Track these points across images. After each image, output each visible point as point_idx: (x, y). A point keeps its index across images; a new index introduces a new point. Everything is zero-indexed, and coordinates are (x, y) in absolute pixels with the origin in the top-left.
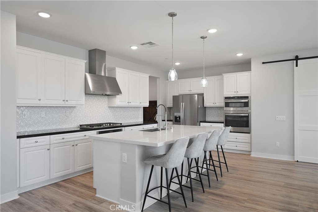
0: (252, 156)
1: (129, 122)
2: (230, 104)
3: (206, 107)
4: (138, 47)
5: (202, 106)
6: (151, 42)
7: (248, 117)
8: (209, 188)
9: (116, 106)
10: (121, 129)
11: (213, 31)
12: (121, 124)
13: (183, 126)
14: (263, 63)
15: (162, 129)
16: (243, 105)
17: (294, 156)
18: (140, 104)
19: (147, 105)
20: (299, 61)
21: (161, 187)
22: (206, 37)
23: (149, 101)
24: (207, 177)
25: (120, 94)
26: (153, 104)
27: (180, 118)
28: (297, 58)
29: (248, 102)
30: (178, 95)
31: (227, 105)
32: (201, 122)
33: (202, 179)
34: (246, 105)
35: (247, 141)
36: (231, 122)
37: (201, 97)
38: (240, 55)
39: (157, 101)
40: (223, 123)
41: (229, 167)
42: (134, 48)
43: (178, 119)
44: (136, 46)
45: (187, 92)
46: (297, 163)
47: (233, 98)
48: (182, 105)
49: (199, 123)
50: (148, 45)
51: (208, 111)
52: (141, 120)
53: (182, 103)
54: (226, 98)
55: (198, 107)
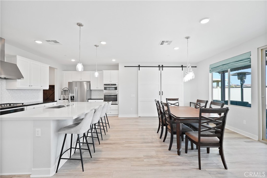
0: (119, 117)
1: (29, 102)
2: (107, 88)
3: (91, 90)
4: (43, 42)
5: (89, 89)
6: (56, 41)
7: (117, 95)
8: (102, 141)
9: (16, 89)
10: (23, 108)
11: (103, 43)
12: (23, 104)
13: (76, 102)
14: (125, 67)
15: (67, 106)
16: (114, 89)
17: (138, 114)
18: (41, 87)
19: (47, 88)
20: (140, 68)
21: (71, 148)
22: (98, 46)
23: (49, 85)
24: (100, 134)
25: (21, 79)
26: (52, 87)
27: (74, 97)
28: (139, 66)
29: (117, 87)
30: (71, 81)
31: (105, 89)
32: (89, 99)
33: (98, 136)
34: (116, 88)
35: (116, 109)
36: (107, 99)
37: (89, 84)
38: (114, 60)
39: (54, 85)
40: (103, 99)
41: (110, 125)
42: (39, 42)
43: (72, 98)
44: (41, 41)
45: (79, 80)
46: (140, 118)
47: (109, 85)
48: (75, 88)
49: (87, 100)
50: (53, 42)
51: (92, 92)
52: (41, 100)
53: (75, 87)
54: (105, 85)
55: (87, 90)
